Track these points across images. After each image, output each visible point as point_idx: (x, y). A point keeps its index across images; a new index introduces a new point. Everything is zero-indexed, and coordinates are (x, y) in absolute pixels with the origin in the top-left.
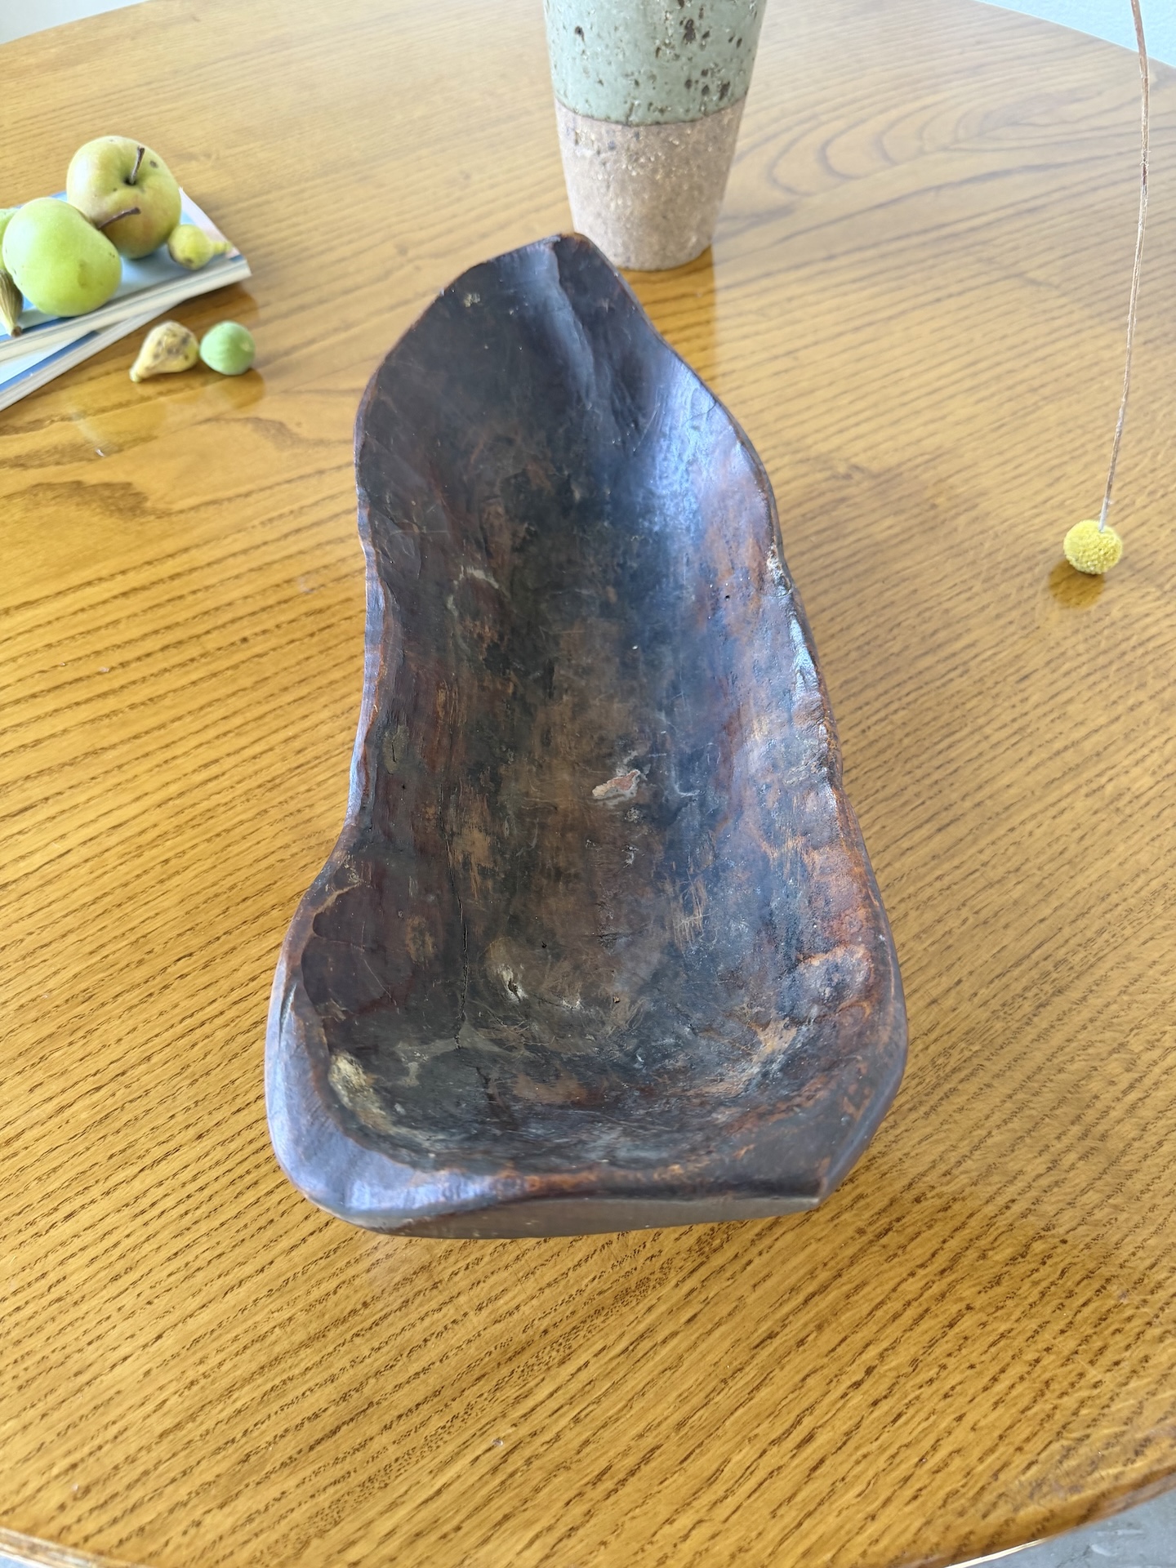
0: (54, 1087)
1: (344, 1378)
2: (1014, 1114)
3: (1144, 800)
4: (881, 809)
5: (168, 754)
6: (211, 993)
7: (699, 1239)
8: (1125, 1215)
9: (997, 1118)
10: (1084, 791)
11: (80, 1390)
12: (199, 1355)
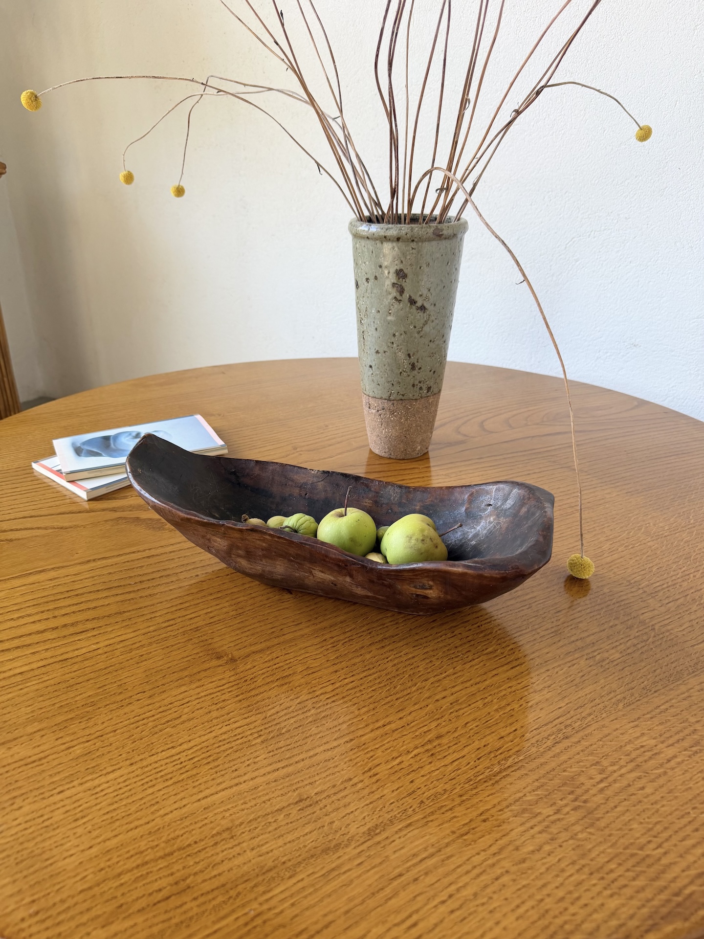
0: (68, 739)
1: (178, 874)
2: (538, 788)
3: (615, 663)
4: (485, 657)
5: (153, 615)
6: (150, 707)
7: (369, 829)
8: (594, 837)
9: (529, 789)
10: (585, 657)
11: (46, 867)
12: (108, 857)
